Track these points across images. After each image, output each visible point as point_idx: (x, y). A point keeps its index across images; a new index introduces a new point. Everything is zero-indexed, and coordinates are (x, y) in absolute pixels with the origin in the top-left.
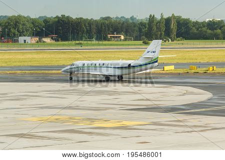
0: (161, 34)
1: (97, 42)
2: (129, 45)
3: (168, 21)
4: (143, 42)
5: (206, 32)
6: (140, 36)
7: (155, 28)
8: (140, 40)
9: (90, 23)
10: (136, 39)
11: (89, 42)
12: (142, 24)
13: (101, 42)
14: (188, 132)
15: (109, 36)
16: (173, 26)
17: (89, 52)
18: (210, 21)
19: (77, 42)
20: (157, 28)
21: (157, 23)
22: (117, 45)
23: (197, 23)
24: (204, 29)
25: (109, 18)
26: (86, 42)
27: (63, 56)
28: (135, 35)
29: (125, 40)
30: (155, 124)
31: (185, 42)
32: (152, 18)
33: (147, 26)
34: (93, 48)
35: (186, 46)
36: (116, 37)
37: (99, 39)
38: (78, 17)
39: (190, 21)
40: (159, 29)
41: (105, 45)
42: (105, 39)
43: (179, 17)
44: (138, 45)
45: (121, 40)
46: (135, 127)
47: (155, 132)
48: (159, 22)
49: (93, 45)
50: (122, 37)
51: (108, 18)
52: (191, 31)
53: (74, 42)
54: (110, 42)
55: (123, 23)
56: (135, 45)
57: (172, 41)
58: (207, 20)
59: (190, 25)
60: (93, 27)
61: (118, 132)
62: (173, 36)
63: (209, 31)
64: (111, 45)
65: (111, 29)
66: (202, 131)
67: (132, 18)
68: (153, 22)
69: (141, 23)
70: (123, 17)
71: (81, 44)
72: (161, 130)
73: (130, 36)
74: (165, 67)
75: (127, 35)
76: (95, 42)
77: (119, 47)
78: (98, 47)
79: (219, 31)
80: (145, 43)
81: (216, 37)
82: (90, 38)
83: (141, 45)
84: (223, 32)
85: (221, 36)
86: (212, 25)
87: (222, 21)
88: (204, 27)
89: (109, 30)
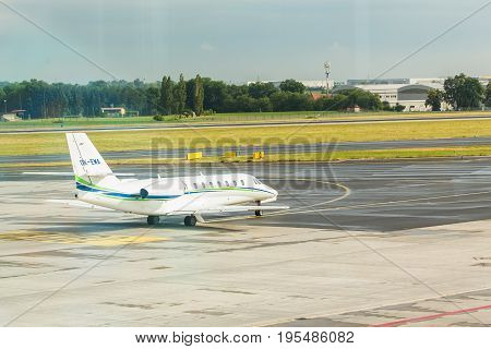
0: (181, 106)
1: (85, 119)
2: (133, 122)
3: (191, 85)
4: (155, 118)
5: (247, 101)
6: (149, 109)
7: (171, 96)
8: (150, 115)
9: (74, 90)
10: (142, 114)
11: (73, 120)
12: (152, 91)
13: (90, 119)
14: (227, 250)
15: (103, 109)
16: (199, 93)
18: (253, 85)
19: (56, 119)
20: (174, 95)
21: (174, 89)
22: (115, 122)
23: (233, 87)
24: (245, 96)
25: (102, 82)
26: (68, 120)
27: (35, 141)
28: (141, 108)
29: (127, 115)
31: (217, 116)
32: (166, 82)
33: (160, 93)
35: (219, 123)
36: (114, 111)
37: (88, 114)
39: (224, 86)
40: (177, 97)
41: (97, 123)
42: (98, 114)
43: (207, 80)
44: (146, 122)
45: (120, 115)
46: (148, 245)
47: (178, 251)
48: (178, 87)
49: (80, 123)
50: (123, 111)
51: (100, 83)
52: (226, 100)
53: (50, 120)
54: (104, 119)
55: (124, 89)
56: (142, 122)
57: (197, 115)
58: (249, 83)
59: (224, 92)
60: (79, 96)
61: (122, 253)
62: (198, 109)
63: (252, 100)
64: (107, 123)
65: (106, 100)
66: (248, 248)
67: (137, 82)
68: (168, 87)
69: (150, 89)
70: (123, 81)
71: (61, 122)
72: (186, 248)
73: (134, 109)
75: (129, 108)
76: (82, 119)
77: (118, 126)
79: (266, 99)
80: (158, 119)
81: (263, 108)
82: (75, 113)
83: (151, 122)
84: (274, 101)
85: (270, 106)
86: (256, 90)
87: (271, 83)
88: (244, 93)
89: (102, 100)
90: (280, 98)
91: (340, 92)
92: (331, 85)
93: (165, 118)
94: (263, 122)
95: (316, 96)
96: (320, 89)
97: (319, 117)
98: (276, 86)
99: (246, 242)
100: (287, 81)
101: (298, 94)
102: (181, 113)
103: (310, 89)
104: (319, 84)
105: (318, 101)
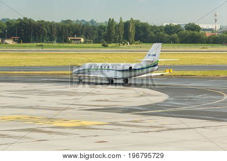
0: (120, 38)
1: (58, 44)
2: (88, 47)
3: (127, 25)
5: (163, 36)
6: (100, 39)
7: (114, 31)
8: (99, 43)
9: (51, 26)
11: (50, 44)
12: (101, 27)
13: (61, 45)
14: (144, 132)
15: (69, 38)
16: (132, 30)
17: (50, 54)
18: (168, 26)
19: (39, 44)
20: (116, 31)
21: (116, 27)
22: (77, 47)
23: (154, 27)
24: (162, 33)
25: (69, 21)
26: (46, 44)
27: (24, 57)
28: (94, 38)
29: (85, 42)
30: (112, 124)
31: (143, 45)
32: (111, 22)
33: (107, 29)
34: (54, 49)
35: (144, 49)
36: (77, 40)
38: (40, 20)
39: (148, 26)
40: (118, 32)
41: (66, 47)
42: (66, 41)
43: (138, 21)
44: (98, 47)
45: (81, 43)
46: (93, 127)
47: (112, 132)
48: (118, 26)
49: (54, 47)
50: (82, 40)
52: (149, 35)
53: (35, 44)
54: (70, 45)
55: (83, 26)
56: (94, 47)
57: (130, 44)
58: (165, 24)
59: (148, 29)
60: (55, 29)
61: (76, 131)
62: (131, 40)
63: (167, 35)
64: (71, 47)
65: (71, 32)
66: (158, 131)
67: (92, 21)
68: (112, 25)
69: (101, 26)
70: (83, 20)
71: (42, 46)
72: (119, 130)
73: (90, 39)
75: (87, 38)
76: (56, 44)
77: (79, 49)
78: (59, 49)
80: (104, 46)
81: (173, 41)
82: (51, 40)
83: (100, 47)
84: (180, 36)
85: (178, 40)
86: (169, 29)
87: (179, 25)
88: (162, 31)
89: (69, 32)
90: (184, 35)
91: (224, 32)
92: (218, 28)
93: (110, 45)
94: (173, 49)
95: (208, 34)
96: (211, 30)
97: (210, 48)
98: (183, 27)
99: (157, 127)
100: (189, 24)
101: (196, 32)
102: (120, 42)
103: (205, 30)
104: (211, 27)
105: (209, 37)
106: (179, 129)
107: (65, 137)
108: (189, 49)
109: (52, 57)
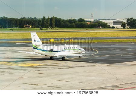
0: (48, 25)
1: (19, 29)
2: (34, 30)
3: (51, 19)
4: (40, 29)
5: (68, 24)
7: (45, 22)
9: (16, 20)
10: (37, 28)
12: (39, 21)
13: (21, 29)
14: (61, 68)
15: (25, 26)
16: (53, 22)
17: (16, 33)
18: (70, 19)
19: (11, 29)
21: (46, 20)
22: (28, 30)
23: (64, 20)
26: (14, 29)
27: (4, 35)
28: (36, 26)
29: (32, 28)
30: (46, 65)
31: (59, 28)
32: (44, 18)
33: (42, 22)
34: (18, 31)
35: (59, 31)
36: (28, 27)
37: (20, 27)
38: (11, 18)
39: (61, 20)
40: (47, 23)
41: (23, 30)
42: (23, 27)
43: (56, 18)
44: (38, 30)
45: (30, 28)
46: (38, 66)
47: (46, 68)
48: (47, 20)
50: (31, 27)
51: (24, 18)
52: (61, 24)
53: (9, 29)
54: (25, 29)
55: (31, 20)
56: (36, 30)
57: (53, 28)
58: (68, 19)
59: (61, 21)
60: (18, 22)
61: (29, 68)
62: (53, 26)
63: (69, 24)
64: (26, 30)
65: (26, 23)
66: (67, 68)
67: (35, 18)
68: (44, 20)
70: (31, 18)
71: (12, 29)
72: (49, 68)
73: (34, 26)
74: (50, 40)
75: (33, 26)
78: (20, 31)
79: (74, 24)
80: (41, 29)
81: (73, 27)
82: (16, 27)
83: (39, 30)
84: (76, 24)
85: (75, 26)
86: (71, 21)
87: (75, 19)
88: (67, 22)
89: (25, 23)
90: (78, 24)
91: (96, 22)
92: (93, 20)
93: (43, 29)
94: (73, 31)
95: (88, 23)
96: (90, 21)
97: (89, 29)
98: (77, 20)
99: (67, 66)
100: (80, 19)
101: (83, 22)
102: (48, 27)
103: (87, 21)
104: (89, 20)
105: (89, 25)
106: (76, 67)
107: (24, 71)
108: (80, 30)
109: (17, 34)
